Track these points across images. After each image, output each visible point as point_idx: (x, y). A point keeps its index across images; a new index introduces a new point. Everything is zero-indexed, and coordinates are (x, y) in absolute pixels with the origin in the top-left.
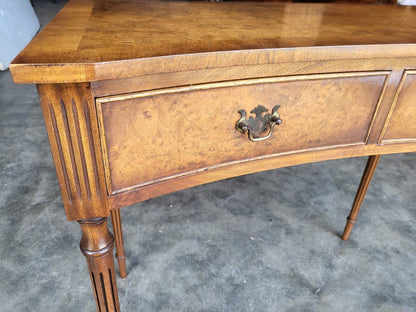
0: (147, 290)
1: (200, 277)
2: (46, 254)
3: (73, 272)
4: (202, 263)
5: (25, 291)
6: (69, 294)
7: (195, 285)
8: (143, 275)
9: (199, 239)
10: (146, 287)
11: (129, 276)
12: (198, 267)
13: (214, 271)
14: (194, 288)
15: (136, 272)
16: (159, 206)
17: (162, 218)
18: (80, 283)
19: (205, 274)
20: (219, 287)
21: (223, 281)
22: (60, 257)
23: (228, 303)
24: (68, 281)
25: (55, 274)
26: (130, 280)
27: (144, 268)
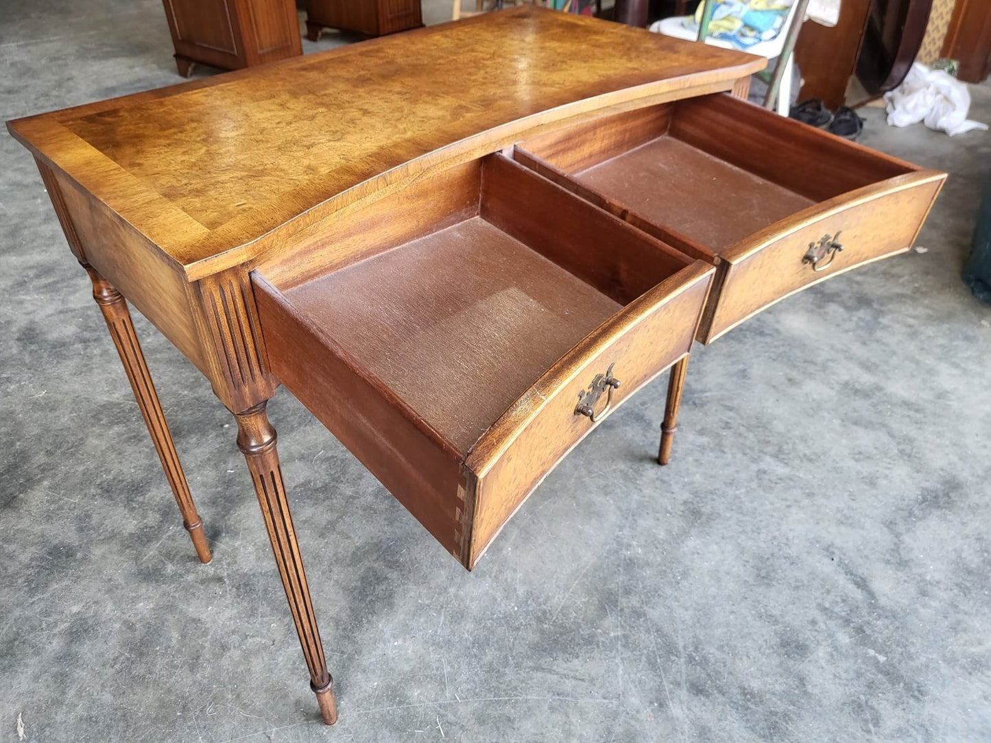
0: (258, 559)
1: (331, 509)
2: (32, 591)
3: (109, 591)
4: (325, 488)
5: (37, 653)
6: (125, 622)
7: (330, 522)
8: (237, 544)
9: (302, 458)
10: (252, 557)
11: (216, 555)
12: (321, 496)
13: (349, 491)
14: (331, 526)
15: (223, 545)
16: (204, 434)
17: (220, 451)
18: (134, 601)
19: (337, 502)
20: (368, 509)
21: (370, 499)
22: (66, 582)
23: (391, 523)
24: (110, 606)
25: (75, 609)
26: (220, 561)
27: (235, 534)
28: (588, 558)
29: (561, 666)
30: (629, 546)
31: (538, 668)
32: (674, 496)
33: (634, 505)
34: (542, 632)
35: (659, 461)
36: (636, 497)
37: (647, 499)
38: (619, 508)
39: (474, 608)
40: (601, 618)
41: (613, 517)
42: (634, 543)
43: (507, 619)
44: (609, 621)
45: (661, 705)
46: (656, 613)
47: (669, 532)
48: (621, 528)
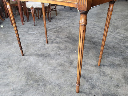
4: (60, 49)
5: (36, 38)
6: (39, 41)
13: (60, 51)
14: (53, 50)
15: (49, 44)
16: (68, 39)
18: (42, 41)
19: (58, 50)
20: (57, 53)
25: (41, 38)
26: (47, 44)
27: (51, 44)
28: (46, 78)
29: (24, 76)
30: (50, 85)
31: (25, 73)
32: (66, 94)
33: (62, 86)
34: (31, 73)
35: (79, 92)
36: (64, 86)
37: (64, 88)
38: (60, 83)
39: (37, 65)
40: (33, 81)
41: (57, 82)
42: (51, 86)
43: (35, 69)
44: (32, 82)
45: (12, 90)
46: (32, 90)
47: (54, 93)
48: (55, 84)
